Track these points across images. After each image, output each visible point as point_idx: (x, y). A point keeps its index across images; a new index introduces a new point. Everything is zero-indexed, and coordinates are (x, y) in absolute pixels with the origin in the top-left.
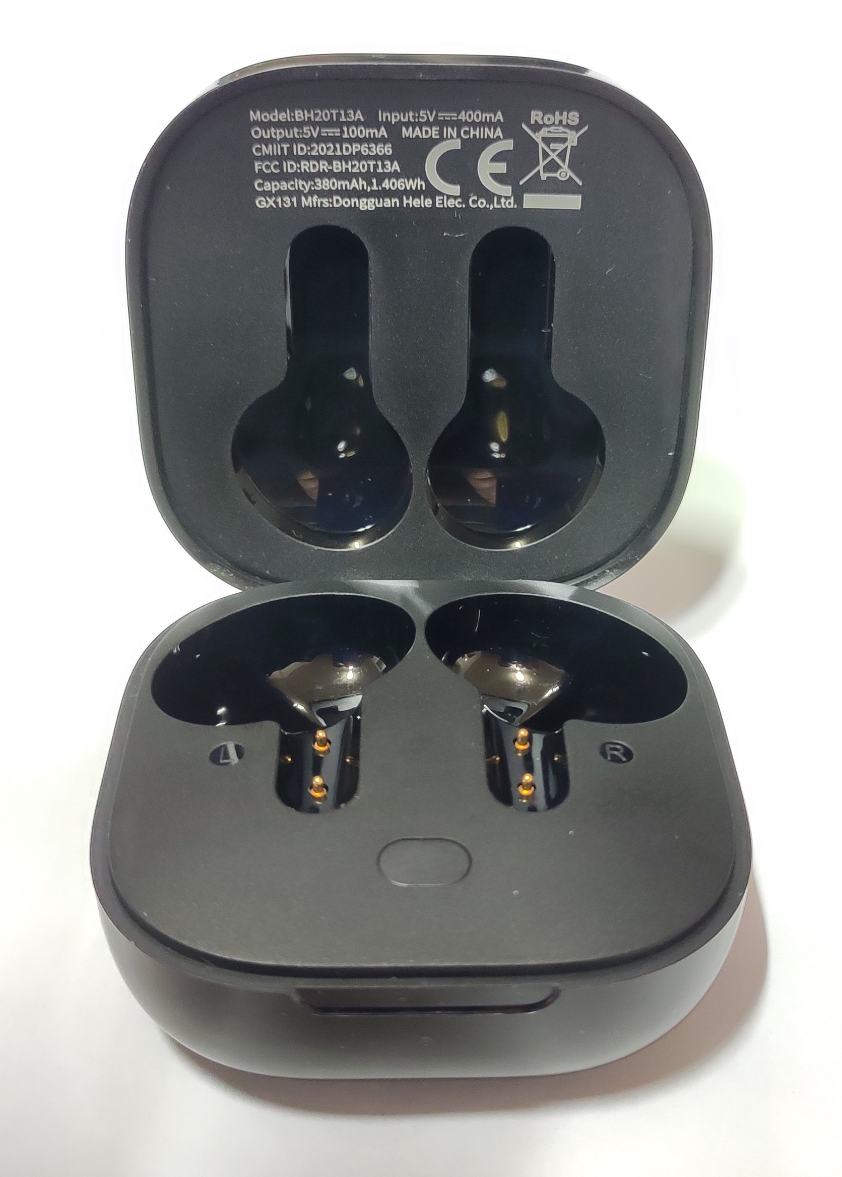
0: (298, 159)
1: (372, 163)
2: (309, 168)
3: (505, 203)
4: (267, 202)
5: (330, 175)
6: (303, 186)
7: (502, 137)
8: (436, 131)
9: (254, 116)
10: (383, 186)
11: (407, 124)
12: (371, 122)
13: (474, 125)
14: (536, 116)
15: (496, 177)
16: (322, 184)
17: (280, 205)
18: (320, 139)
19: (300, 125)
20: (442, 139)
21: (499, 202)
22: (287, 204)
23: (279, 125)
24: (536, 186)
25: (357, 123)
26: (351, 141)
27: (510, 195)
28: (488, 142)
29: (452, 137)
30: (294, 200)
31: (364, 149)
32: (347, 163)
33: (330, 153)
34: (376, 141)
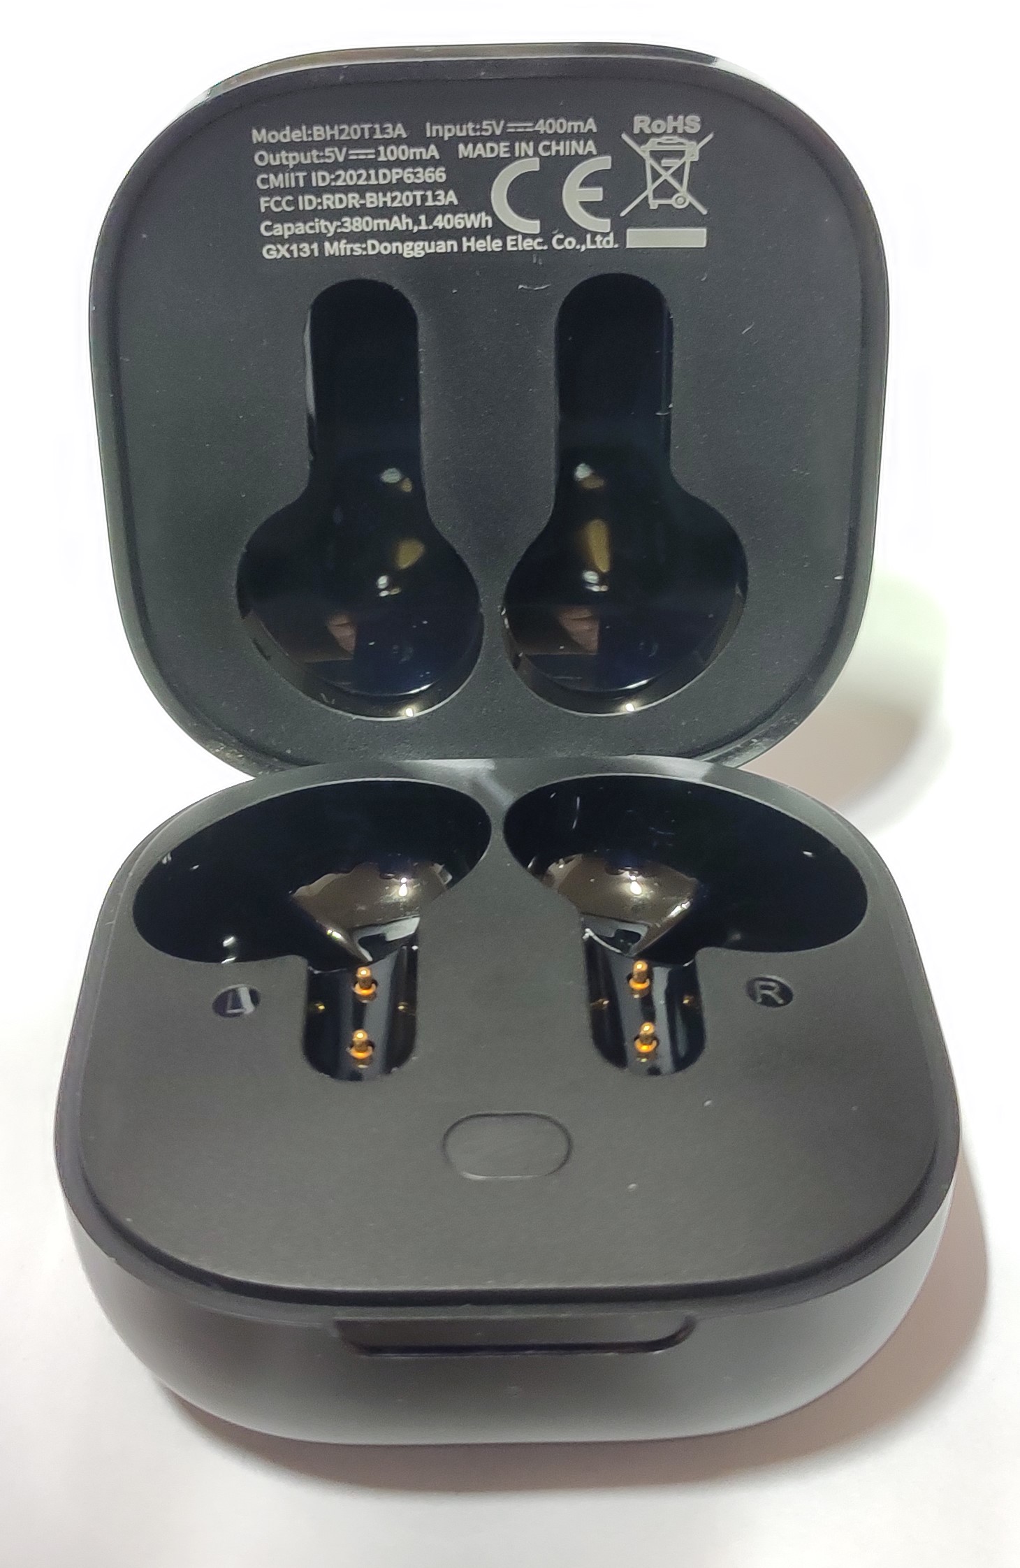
0: (319, 192)
1: (419, 193)
2: (334, 203)
3: (601, 242)
4: (278, 251)
5: (362, 211)
6: (326, 227)
7: (595, 153)
8: (505, 147)
9: (258, 136)
10: (435, 224)
11: (466, 140)
12: (417, 140)
13: (558, 137)
14: (641, 122)
15: (588, 206)
16: (352, 224)
17: (296, 255)
18: (348, 164)
19: (321, 145)
20: (513, 159)
21: (594, 242)
22: (305, 252)
23: (291, 146)
24: (644, 217)
25: (398, 141)
26: (389, 165)
27: (608, 230)
28: (577, 159)
29: (527, 156)
30: (315, 246)
31: (407, 175)
32: (385, 195)
33: (361, 182)
34: (424, 164)
